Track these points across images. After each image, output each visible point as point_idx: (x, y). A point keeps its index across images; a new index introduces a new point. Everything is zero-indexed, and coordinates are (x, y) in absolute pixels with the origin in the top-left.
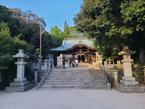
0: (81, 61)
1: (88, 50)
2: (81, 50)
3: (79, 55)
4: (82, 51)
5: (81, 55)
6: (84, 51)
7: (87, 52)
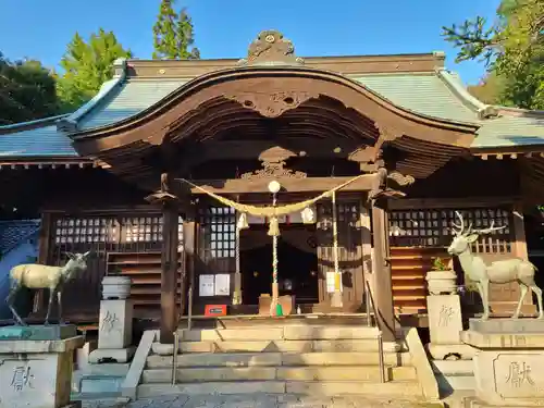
0: (276, 302)
1: (359, 156)
2: (274, 155)
3: (247, 214)
4: (291, 164)
5: (274, 215)
6: (317, 167)
7: (351, 183)
